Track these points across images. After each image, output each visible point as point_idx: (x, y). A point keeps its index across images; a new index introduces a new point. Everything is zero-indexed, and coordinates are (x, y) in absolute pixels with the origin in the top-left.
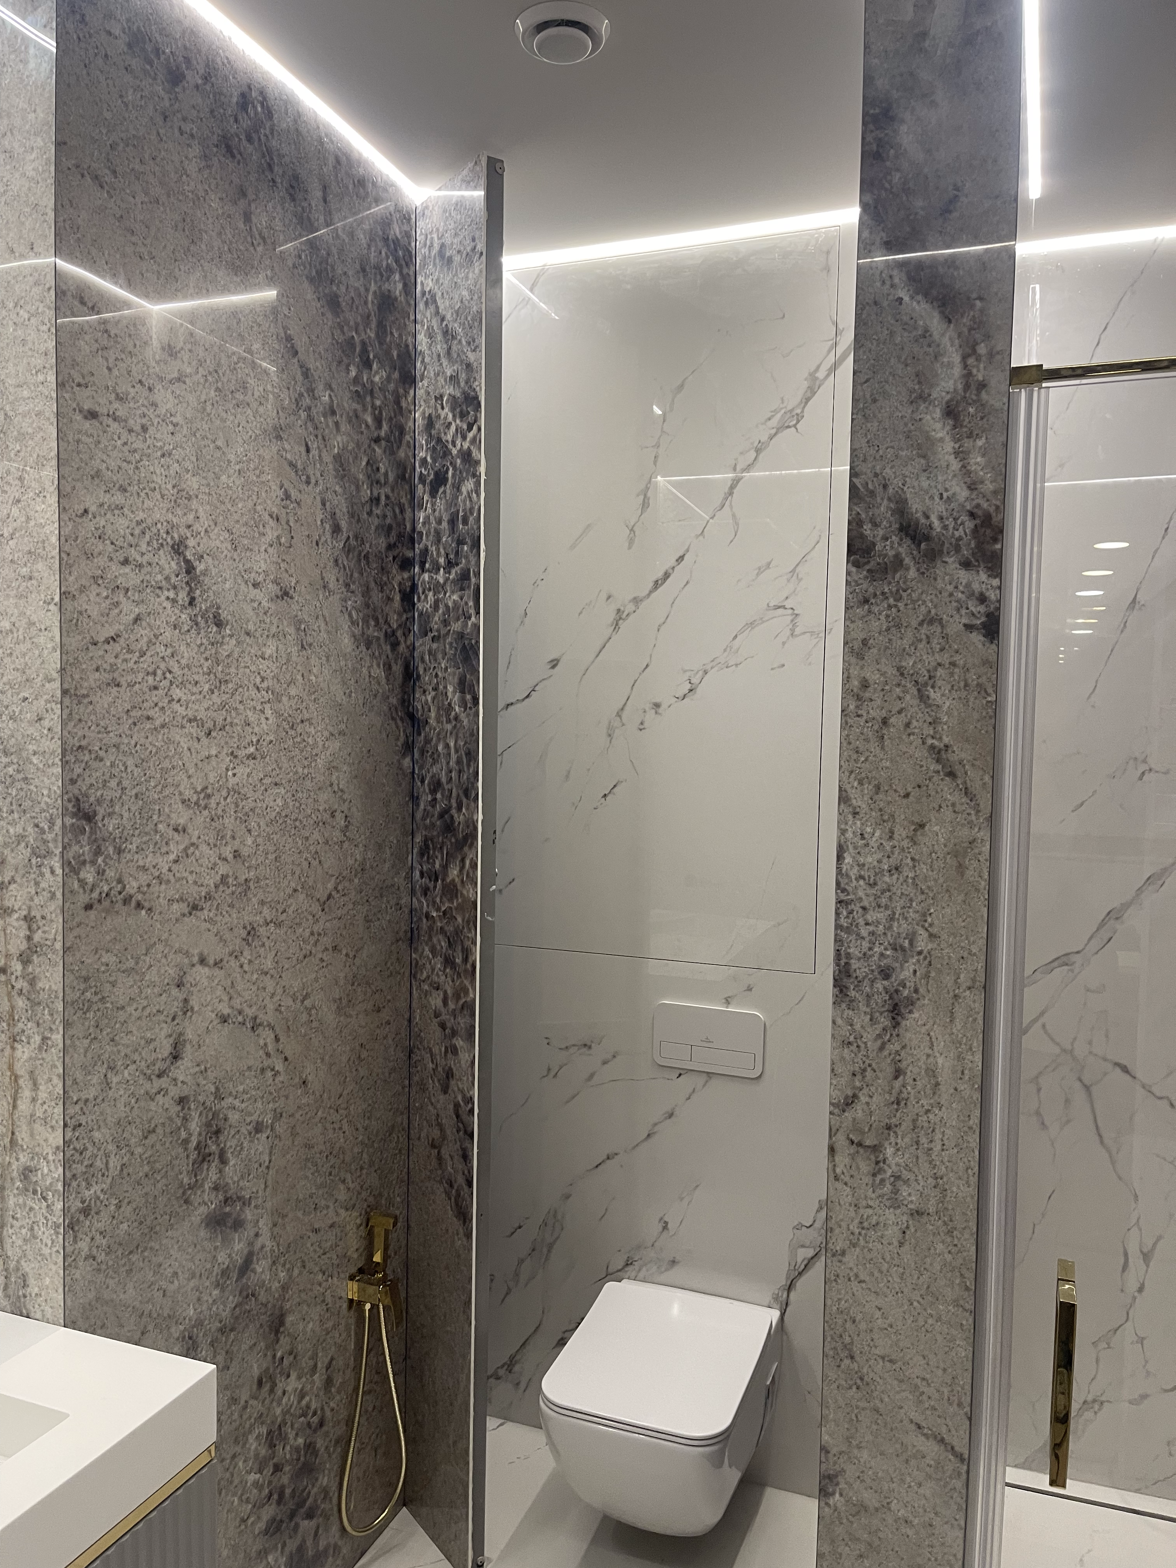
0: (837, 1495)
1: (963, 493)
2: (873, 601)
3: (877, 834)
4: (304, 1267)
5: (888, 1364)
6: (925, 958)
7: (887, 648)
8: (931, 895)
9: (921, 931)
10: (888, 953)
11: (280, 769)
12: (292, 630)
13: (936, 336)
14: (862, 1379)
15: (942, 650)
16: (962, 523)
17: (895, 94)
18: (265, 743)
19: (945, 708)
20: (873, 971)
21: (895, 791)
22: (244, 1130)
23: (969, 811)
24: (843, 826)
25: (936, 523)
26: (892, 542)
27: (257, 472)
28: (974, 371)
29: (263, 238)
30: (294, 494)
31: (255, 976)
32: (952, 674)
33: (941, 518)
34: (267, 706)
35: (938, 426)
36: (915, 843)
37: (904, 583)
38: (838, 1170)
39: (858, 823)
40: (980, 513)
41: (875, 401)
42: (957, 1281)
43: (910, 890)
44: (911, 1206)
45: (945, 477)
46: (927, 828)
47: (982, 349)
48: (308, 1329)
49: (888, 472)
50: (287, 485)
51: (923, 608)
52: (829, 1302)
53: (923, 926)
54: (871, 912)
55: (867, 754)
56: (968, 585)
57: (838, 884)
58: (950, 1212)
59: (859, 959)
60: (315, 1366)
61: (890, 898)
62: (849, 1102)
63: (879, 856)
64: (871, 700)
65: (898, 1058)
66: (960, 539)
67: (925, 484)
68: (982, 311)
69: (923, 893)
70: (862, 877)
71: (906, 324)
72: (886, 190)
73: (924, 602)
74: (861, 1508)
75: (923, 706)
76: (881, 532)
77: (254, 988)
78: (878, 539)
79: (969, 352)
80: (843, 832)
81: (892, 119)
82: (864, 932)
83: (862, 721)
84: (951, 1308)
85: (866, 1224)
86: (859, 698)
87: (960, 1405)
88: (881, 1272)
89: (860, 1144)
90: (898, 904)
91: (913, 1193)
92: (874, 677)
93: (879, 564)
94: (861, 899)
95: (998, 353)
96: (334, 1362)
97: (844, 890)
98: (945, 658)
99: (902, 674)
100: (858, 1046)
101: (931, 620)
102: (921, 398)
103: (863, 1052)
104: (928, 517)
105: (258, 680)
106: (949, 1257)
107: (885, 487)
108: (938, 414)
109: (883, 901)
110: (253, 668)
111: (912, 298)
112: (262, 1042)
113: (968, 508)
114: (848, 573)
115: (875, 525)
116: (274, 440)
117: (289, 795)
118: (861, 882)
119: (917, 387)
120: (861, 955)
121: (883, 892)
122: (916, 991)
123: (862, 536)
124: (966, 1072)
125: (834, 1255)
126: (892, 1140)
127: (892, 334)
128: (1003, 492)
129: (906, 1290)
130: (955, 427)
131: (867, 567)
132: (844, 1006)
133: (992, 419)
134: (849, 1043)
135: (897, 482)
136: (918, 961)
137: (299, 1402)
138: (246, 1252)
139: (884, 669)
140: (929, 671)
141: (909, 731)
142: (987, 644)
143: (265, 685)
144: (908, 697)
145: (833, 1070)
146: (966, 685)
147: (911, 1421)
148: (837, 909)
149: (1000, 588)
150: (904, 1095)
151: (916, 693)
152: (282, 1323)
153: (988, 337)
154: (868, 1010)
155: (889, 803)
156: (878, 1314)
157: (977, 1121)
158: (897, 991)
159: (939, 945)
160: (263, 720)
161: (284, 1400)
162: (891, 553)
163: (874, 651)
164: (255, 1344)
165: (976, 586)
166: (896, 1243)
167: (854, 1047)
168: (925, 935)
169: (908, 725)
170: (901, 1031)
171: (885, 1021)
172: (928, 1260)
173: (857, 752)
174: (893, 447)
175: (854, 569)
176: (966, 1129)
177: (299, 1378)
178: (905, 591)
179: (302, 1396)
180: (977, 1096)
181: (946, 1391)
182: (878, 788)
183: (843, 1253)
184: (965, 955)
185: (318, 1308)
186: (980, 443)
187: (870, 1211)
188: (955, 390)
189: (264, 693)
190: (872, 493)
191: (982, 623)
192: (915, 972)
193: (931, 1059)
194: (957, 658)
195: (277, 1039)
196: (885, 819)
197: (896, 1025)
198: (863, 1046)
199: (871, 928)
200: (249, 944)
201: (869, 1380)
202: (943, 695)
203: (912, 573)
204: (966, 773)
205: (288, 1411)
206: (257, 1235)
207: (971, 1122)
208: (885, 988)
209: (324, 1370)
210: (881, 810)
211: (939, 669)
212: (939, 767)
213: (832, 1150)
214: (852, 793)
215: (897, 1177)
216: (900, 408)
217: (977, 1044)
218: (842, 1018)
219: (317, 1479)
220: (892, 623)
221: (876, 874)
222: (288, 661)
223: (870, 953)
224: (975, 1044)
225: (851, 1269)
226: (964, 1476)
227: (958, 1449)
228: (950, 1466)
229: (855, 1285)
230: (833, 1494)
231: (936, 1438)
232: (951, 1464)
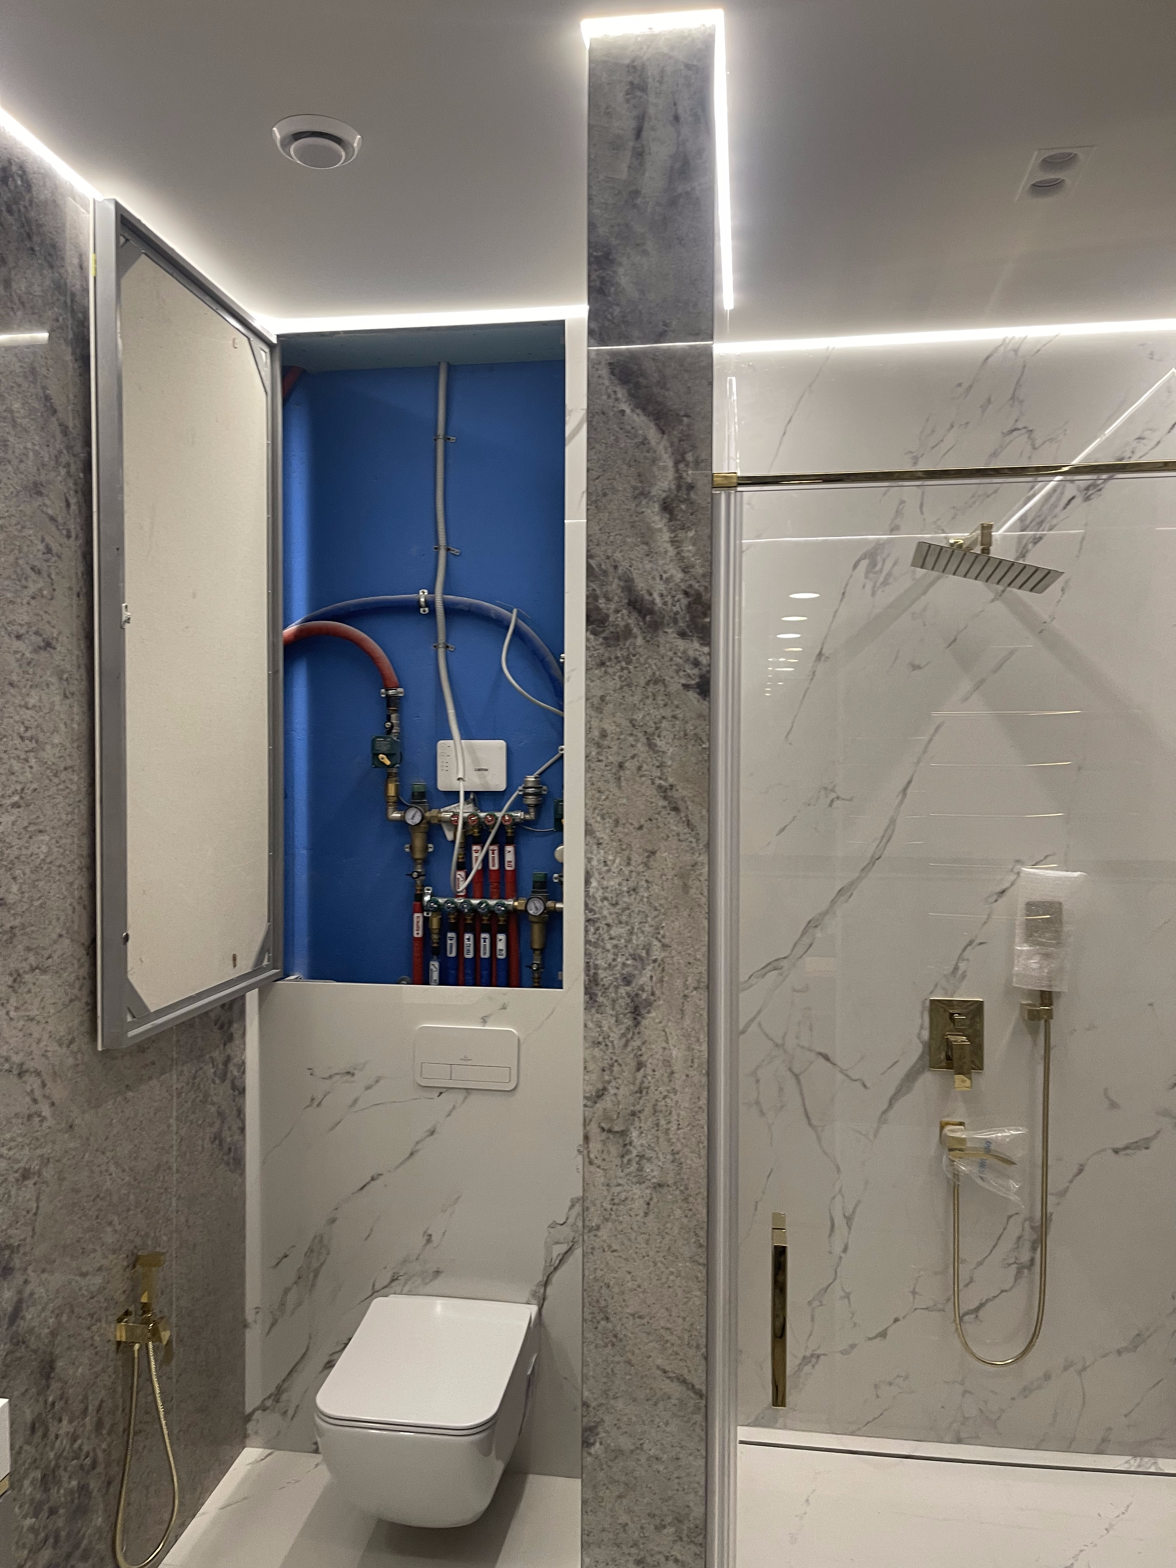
0: (597, 1444)
1: (679, 576)
2: (608, 664)
3: (618, 861)
4: (73, 1312)
5: (638, 1320)
6: (659, 966)
7: (621, 704)
8: (663, 911)
9: (656, 942)
10: (629, 962)
11: (45, 816)
12: (54, 680)
13: (653, 442)
14: (615, 1336)
15: (665, 705)
16: (679, 600)
17: (614, 242)
18: (29, 792)
19: (669, 753)
20: (616, 979)
21: (631, 824)
22: (11, 1179)
23: (690, 839)
24: (589, 855)
25: (658, 600)
26: (623, 615)
27: (19, 527)
28: (684, 475)
29: (23, 304)
30: (55, 548)
31: (22, 1023)
32: (673, 726)
33: (661, 595)
34: (32, 754)
35: (657, 518)
36: (649, 868)
37: (634, 649)
38: (592, 1156)
39: (602, 851)
40: (692, 592)
41: (605, 495)
42: (693, 1240)
43: (645, 908)
44: (654, 1180)
45: (663, 562)
46: (658, 854)
47: (689, 457)
48: (78, 1374)
49: (618, 555)
50: (48, 539)
51: (649, 671)
52: (587, 1273)
53: (657, 938)
54: (614, 928)
55: (607, 793)
56: (685, 652)
57: (586, 905)
58: (686, 1182)
59: (605, 969)
60: (86, 1408)
61: (630, 916)
62: (600, 1094)
63: (619, 880)
64: (609, 747)
65: (640, 1053)
66: (677, 613)
67: (648, 566)
68: (689, 425)
69: (656, 909)
70: (605, 898)
71: (629, 432)
72: (609, 320)
73: (650, 666)
74: (619, 1452)
75: (651, 753)
76: (613, 606)
77: (21, 1034)
78: (611, 611)
79: (680, 459)
80: (589, 860)
81: (612, 262)
82: (609, 946)
83: (602, 765)
84: (688, 1264)
85: (616, 1201)
86: (599, 746)
87: (698, 1347)
88: (630, 1240)
89: (610, 1131)
90: (636, 920)
91: (655, 1168)
92: (610, 727)
93: (612, 633)
94: (605, 917)
95: (702, 461)
96: (104, 1405)
97: (591, 911)
98: (668, 712)
99: (634, 726)
100: (606, 1045)
101: (656, 680)
102: (642, 494)
103: (611, 1050)
104: (651, 594)
105: (22, 729)
106: (685, 1220)
107: (616, 567)
108: (656, 508)
109: (624, 918)
110: (17, 718)
111: (633, 411)
112: (28, 1089)
113: (683, 587)
114: (588, 640)
115: (609, 600)
116: (35, 496)
117: (54, 841)
118: (606, 903)
119: (639, 485)
120: (606, 965)
121: (624, 910)
122: (653, 994)
123: (597, 609)
124: (696, 1060)
125: (590, 1231)
126: (637, 1124)
127: (617, 440)
128: (710, 575)
129: (651, 1253)
130: (670, 520)
131: (603, 635)
132: (593, 1010)
133: (700, 516)
134: (599, 1043)
135: (626, 564)
136: (654, 967)
137: (72, 1444)
138: (15, 1299)
139: (619, 721)
140: (655, 723)
141: (641, 773)
142: (701, 701)
143: (28, 734)
144: (639, 745)
145: (585, 1068)
146: (686, 735)
147: (658, 1367)
148: (586, 927)
149: (709, 654)
150: (645, 1085)
151: (645, 741)
152: (52, 1368)
153: (694, 447)
154: (614, 1013)
155: (627, 834)
156: (629, 1277)
157: (705, 1102)
158: (637, 995)
159: (670, 953)
160: (28, 769)
161: (58, 1443)
162: (622, 624)
163: (611, 706)
164: (26, 1390)
165: (691, 653)
166: (642, 1214)
167: (602, 1046)
168: (659, 944)
169: (639, 768)
170: (642, 1029)
171: (628, 1022)
172: (669, 1225)
173: (599, 792)
174: (620, 535)
175: (592, 637)
176: (696, 1109)
177: (71, 1422)
178: (634, 655)
179: (74, 1438)
180: (704, 1080)
181: (686, 1336)
182: (617, 822)
183: (598, 1228)
184: (692, 961)
185: (87, 1353)
186: (691, 534)
187: (619, 1189)
188: (670, 489)
189: (27, 742)
190: (605, 573)
191: (697, 684)
192: (651, 977)
193: (667, 1052)
194: (678, 712)
195: (44, 1085)
196: (623, 847)
197: (637, 1024)
198: (610, 1044)
199: (615, 942)
200: (15, 992)
201: (622, 1336)
202: (667, 743)
203: (639, 641)
204: (687, 808)
205: (61, 1455)
206: (26, 1282)
207: (701, 1103)
208: (627, 993)
209: (95, 1412)
210: (620, 840)
211: (664, 721)
212: (666, 803)
213: (586, 1138)
214: (596, 827)
215: (641, 1157)
216: (626, 502)
217: (703, 1037)
218: (592, 1022)
219: (91, 1521)
220: (624, 683)
221: (617, 895)
222: (51, 710)
223: (614, 963)
224: (702, 1036)
225: (604, 1241)
226: (703, 1410)
227: (697, 1387)
228: (691, 1403)
229: (608, 1255)
230: (593, 1444)
231: (679, 1379)
232: (692, 1401)
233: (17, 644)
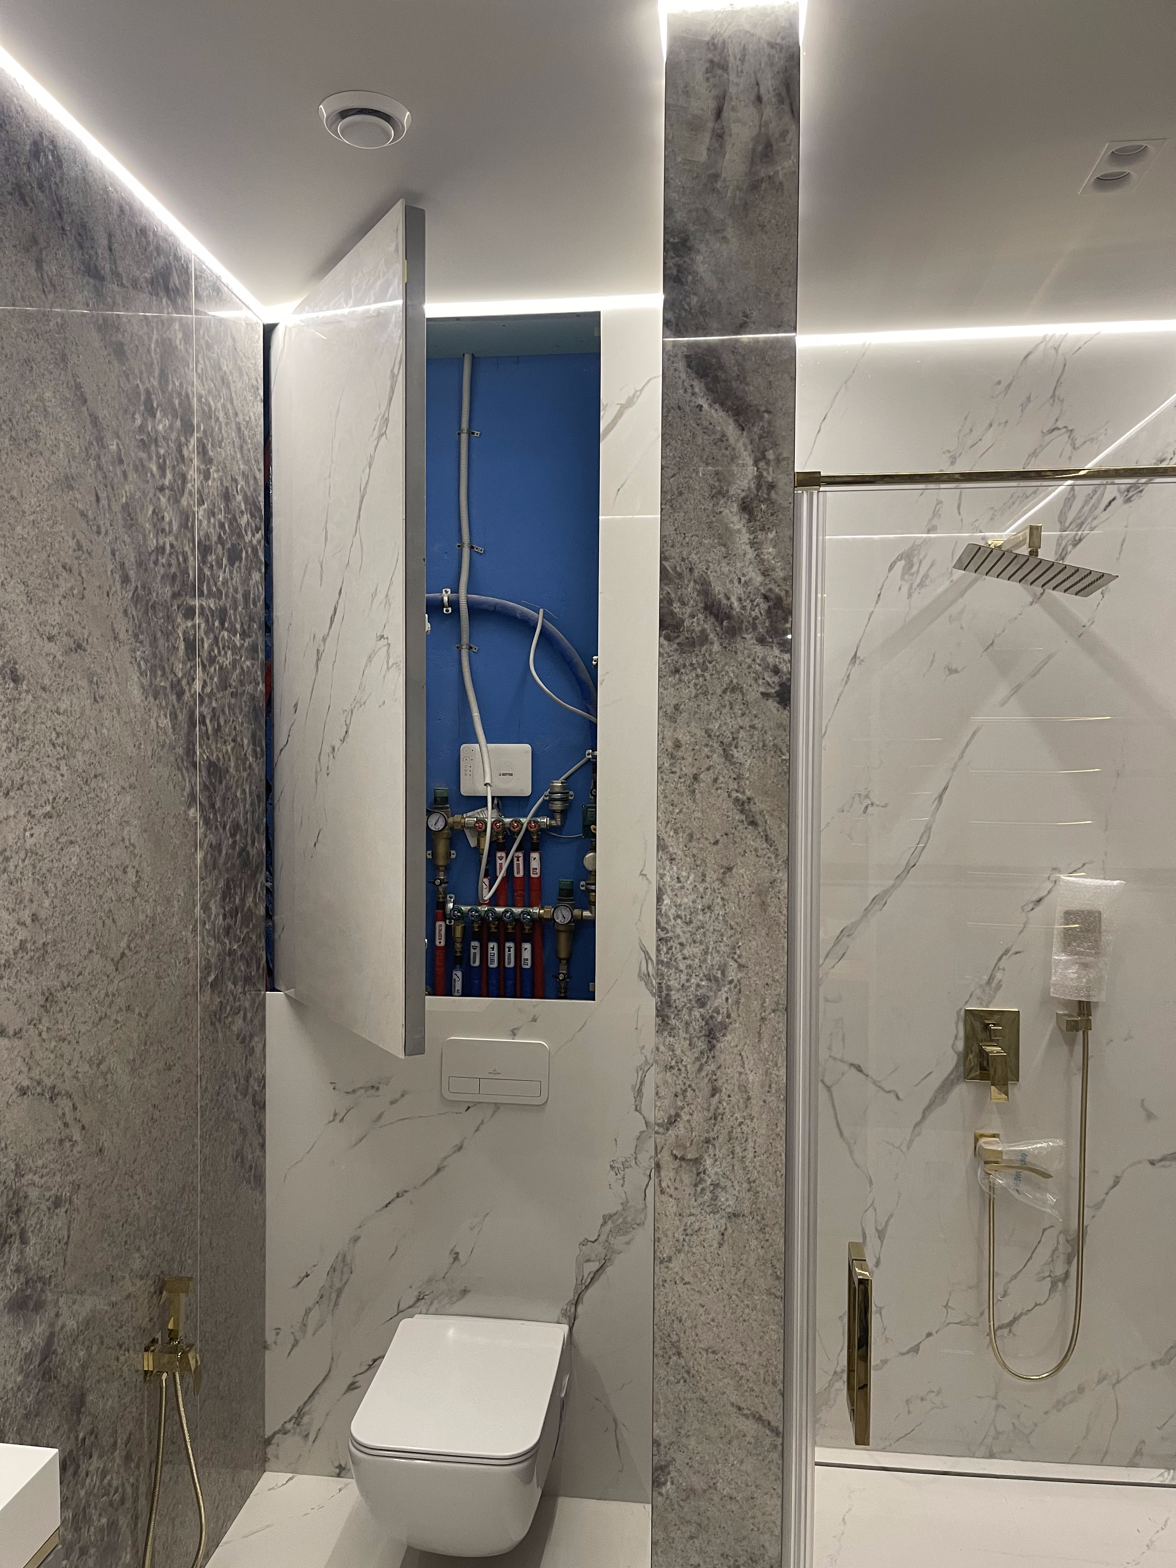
0: (669, 1483)
1: (760, 579)
2: (683, 671)
3: (691, 878)
4: (102, 1343)
5: (711, 1356)
6: (735, 987)
7: (696, 713)
8: (739, 930)
9: (732, 963)
10: (703, 983)
11: (76, 826)
12: (84, 683)
13: (732, 440)
14: (688, 1372)
15: (743, 715)
16: (758, 605)
17: (692, 228)
18: (61, 801)
19: (747, 765)
20: (690, 1000)
21: (706, 839)
22: (43, 1207)
23: (769, 855)
24: (661, 871)
25: (736, 604)
26: (698, 620)
27: (51, 522)
28: (765, 473)
29: (54, 286)
30: (85, 544)
31: (53, 1044)
32: (752, 736)
33: (740, 600)
34: (63, 762)
35: (736, 519)
36: (724, 885)
37: (710, 655)
38: (664, 1185)
39: (675, 868)
40: (773, 596)
41: (681, 494)
42: (770, 1272)
43: (719, 926)
44: (730, 1210)
45: (742, 564)
46: (734, 870)
47: (770, 455)
48: (108, 1407)
49: (694, 557)
50: (79, 535)
51: (726, 678)
52: (657, 1306)
53: (733, 958)
54: (688, 947)
55: (681, 806)
56: (764, 659)
57: (658, 923)
58: (763, 1211)
59: (678, 990)
60: (115, 1443)
61: (704, 934)
62: (672, 1121)
63: (693, 897)
64: (683, 759)
65: (714, 1077)
66: (756, 618)
67: (726, 570)
68: (769, 422)
69: (732, 928)
70: (679, 917)
71: (706, 428)
72: (685, 310)
73: (727, 672)
74: (691, 1492)
75: (728, 764)
76: (688, 610)
77: (52, 1056)
78: (686, 616)
79: (760, 457)
80: (662, 876)
81: (690, 249)
82: (682, 966)
83: (675, 777)
84: (764, 1297)
85: (689, 1231)
86: (672, 757)
87: (774, 1383)
88: (703, 1272)
89: (683, 1159)
90: (711, 939)
91: (730, 1198)
92: (684, 738)
93: (687, 638)
94: (678, 936)
95: (784, 459)
96: (132, 1437)
97: (663, 929)
98: (746, 722)
99: (710, 736)
100: (679, 1070)
101: (734, 688)
102: (719, 493)
103: (683, 1075)
104: (728, 599)
105: (54, 735)
106: (761, 1252)
107: (691, 570)
108: (735, 508)
109: (698, 937)
110: (49, 724)
111: (710, 406)
112: (60, 1112)
113: (763, 591)
114: (661, 646)
115: (684, 604)
116: (65, 490)
117: (84, 852)
118: (679, 921)
119: (717, 484)
120: (680, 987)
121: (698, 928)
122: (729, 1016)
123: (672, 613)
124: (773, 1085)
125: (661, 1263)
126: (711, 1151)
127: (694, 436)
128: (790, 578)
129: (725, 1286)
130: (749, 521)
131: (678, 641)
132: (666, 1033)
133: (781, 516)
134: (672, 1067)
135: (701, 567)
136: (730, 989)
137: (101, 1481)
138: (47, 1334)
139: (694, 731)
140: (732, 733)
141: (717, 785)
142: (781, 710)
143: (60, 741)
144: (715, 756)
145: (657, 1094)
146: (764, 746)
147: (733, 1404)
148: (658, 946)
149: (790, 661)
150: (720, 1111)
151: (722, 752)
152: (82, 1403)
153: (775, 445)
154: (687, 1036)
155: (701, 849)
156: (701, 1311)
157: (784, 1129)
158: (712, 1017)
159: (747, 974)
160: (59, 778)
161: (88, 1481)
162: (698, 629)
163: (685, 715)
164: (58, 1428)
165: (770, 660)
166: (716, 1245)
167: (675, 1071)
168: (735, 965)
169: (715, 780)
170: (717, 1053)
171: (701, 1045)
172: (744, 1256)
173: (672, 805)
174: (697, 536)
175: (666, 643)
176: (774, 1136)
177: (100, 1457)
178: (710, 663)
179: (104, 1474)
180: (782, 1106)
181: (762, 1372)
182: (691, 836)
183: (670, 1259)
184: (770, 982)
185: (116, 1384)
186: (771, 536)
187: (693, 1218)
188: (749, 488)
189: (59, 748)
190: (680, 576)
191: (776, 692)
192: (727, 999)
193: (743, 1076)
194: (756, 721)
195: (75, 1108)
196: (697, 863)
197: (712, 1048)
198: (683, 1069)
199: (689, 962)
200: (47, 1011)
201: (694, 1372)
202: (744, 754)
203: (716, 647)
204: (766, 822)
205: (92, 1492)
206: (57, 1315)
207: (778, 1129)
208: (702, 1016)
209: (124, 1445)
210: (694, 856)
211: (741, 731)
212: (743, 817)
213: (658, 1166)
214: (670, 842)
215: (716, 1185)
216: (702, 501)
217: (781, 1061)
218: (664, 1045)
220: (700, 691)
221: (691, 913)
222: (82, 714)
223: (688, 984)
224: (780, 1060)
225: (677, 1273)
226: (780, 1448)
227: (773, 1423)
228: (768, 1441)
229: (681, 1287)
230: (665, 1484)
231: (754, 1416)
232: (768, 1439)
233: (50, 647)
